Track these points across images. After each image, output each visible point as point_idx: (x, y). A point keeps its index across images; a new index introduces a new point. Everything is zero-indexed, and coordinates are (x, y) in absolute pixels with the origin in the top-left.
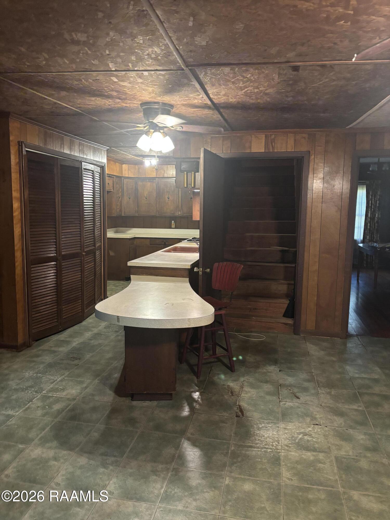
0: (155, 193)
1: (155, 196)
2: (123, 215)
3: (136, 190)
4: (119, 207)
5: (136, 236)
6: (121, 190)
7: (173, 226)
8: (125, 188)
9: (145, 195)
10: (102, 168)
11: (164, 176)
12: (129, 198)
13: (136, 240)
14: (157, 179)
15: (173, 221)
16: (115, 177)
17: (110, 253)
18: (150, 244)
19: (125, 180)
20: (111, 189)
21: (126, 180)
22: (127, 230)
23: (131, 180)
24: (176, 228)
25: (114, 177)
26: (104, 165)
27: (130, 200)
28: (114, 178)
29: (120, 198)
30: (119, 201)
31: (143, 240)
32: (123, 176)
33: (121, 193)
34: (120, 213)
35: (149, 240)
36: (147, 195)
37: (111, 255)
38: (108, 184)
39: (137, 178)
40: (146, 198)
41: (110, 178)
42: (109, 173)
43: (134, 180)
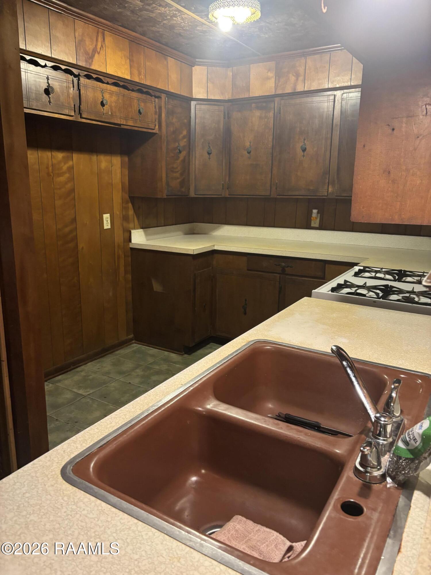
0: (271, 137)
1: (270, 145)
2: (192, 194)
3: (228, 132)
4: (177, 175)
5: (216, 248)
6: (185, 133)
7: (315, 223)
9: (247, 144)
11: (295, 89)
12: (209, 154)
13: (216, 256)
14: (277, 100)
15: (315, 211)
17: (154, 285)
18: (248, 270)
19: (197, 106)
20: (151, 126)
21: (203, 106)
23: (215, 107)
24: (321, 227)
27: (209, 158)
29: (184, 153)
30: (179, 161)
31: (231, 257)
32: (194, 97)
33: (185, 140)
34: (183, 190)
35: (245, 259)
36: (250, 143)
37: (155, 290)
38: (140, 112)
39: (229, 101)
40: (249, 153)
41: (145, 95)
42: (137, 79)
43: (222, 108)
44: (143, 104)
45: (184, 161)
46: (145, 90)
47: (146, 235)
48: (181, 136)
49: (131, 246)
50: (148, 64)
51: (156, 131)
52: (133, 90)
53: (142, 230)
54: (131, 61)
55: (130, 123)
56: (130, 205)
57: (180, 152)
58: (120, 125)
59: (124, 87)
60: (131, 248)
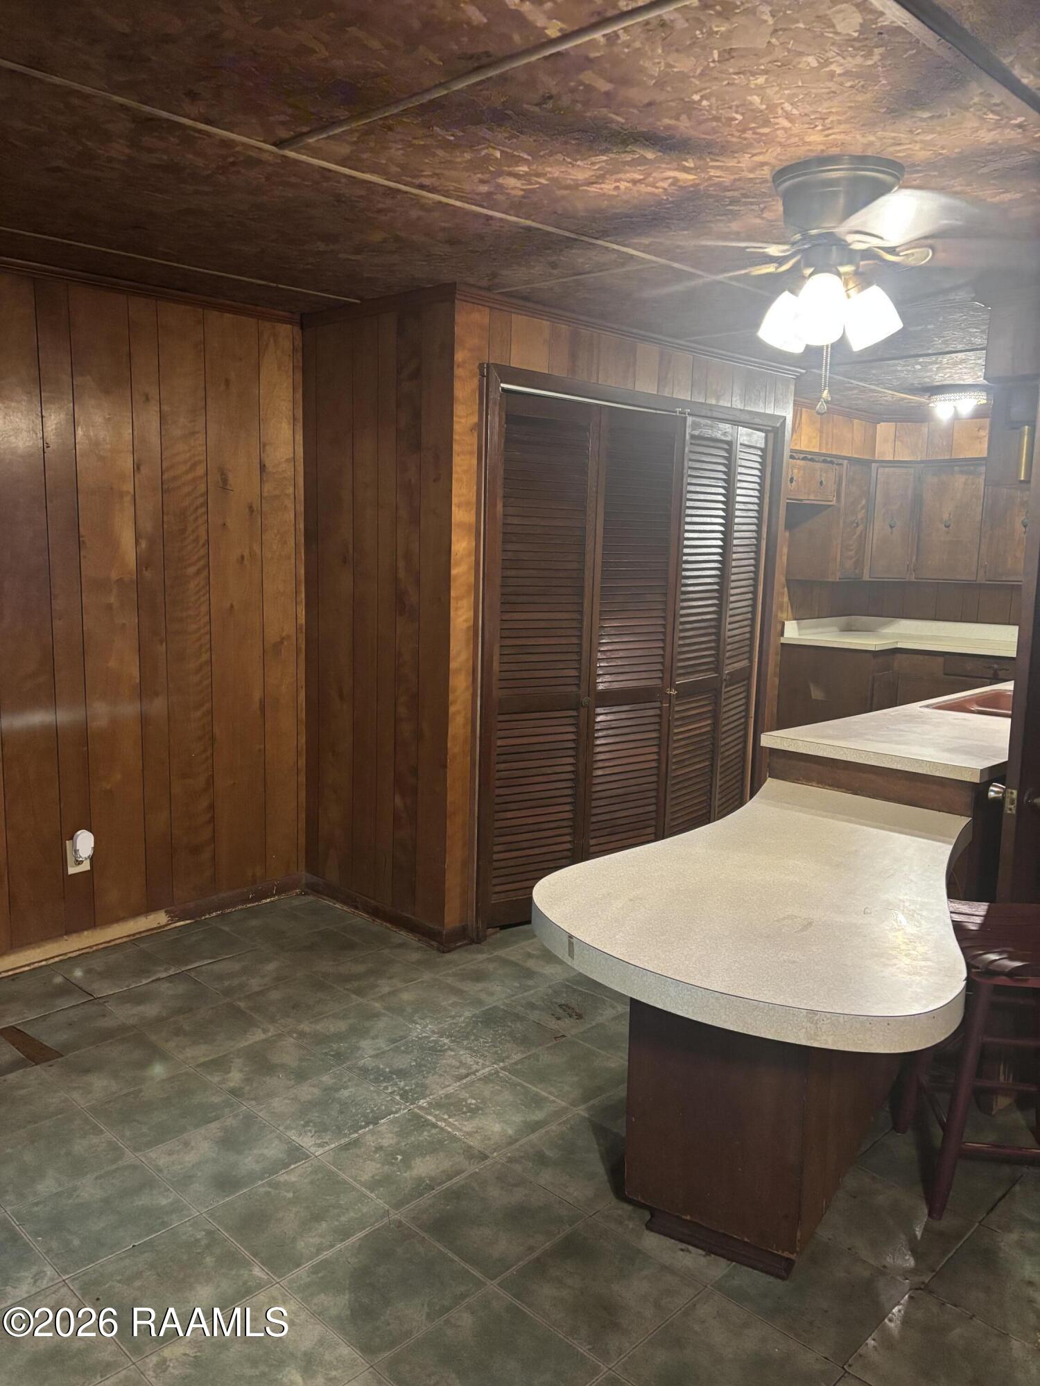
0: (980, 508)
1: (978, 518)
2: (866, 578)
3: (918, 501)
4: (852, 553)
5: (899, 646)
6: (864, 502)
8: (879, 498)
9: (946, 516)
10: (771, 435)
12: (891, 527)
13: (898, 656)
16: (845, 462)
17: (812, 690)
18: (945, 674)
19: (881, 470)
20: (830, 498)
21: (887, 469)
22: (884, 625)
23: (904, 470)
25: (840, 461)
26: (778, 425)
27: (891, 533)
28: (841, 464)
29: (861, 528)
30: (855, 537)
31: (921, 657)
32: (876, 459)
33: (863, 511)
34: (857, 571)
35: (941, 660)
36: (950, 514)
37: (813, 697)
38: (821, 483)
39: (922, 462)
40: (947, 527)
41: (827, 465)
42: (824, 451)
43: (912, 470)
44: (824, 475)
45: (860, 536)
46: (829, 459)
47: (800, 628)
48: (860, 506)
49: (783, 640)
50: (835, 431)
51: (834, 503)
52: (818, 462)
53: (795, 622)
54: (821, 432)
55: (812, 497)
56: (786, 589)
57: (858, 525)
58: (802, 500)
59: (812, 460)
60: (782, 644)
